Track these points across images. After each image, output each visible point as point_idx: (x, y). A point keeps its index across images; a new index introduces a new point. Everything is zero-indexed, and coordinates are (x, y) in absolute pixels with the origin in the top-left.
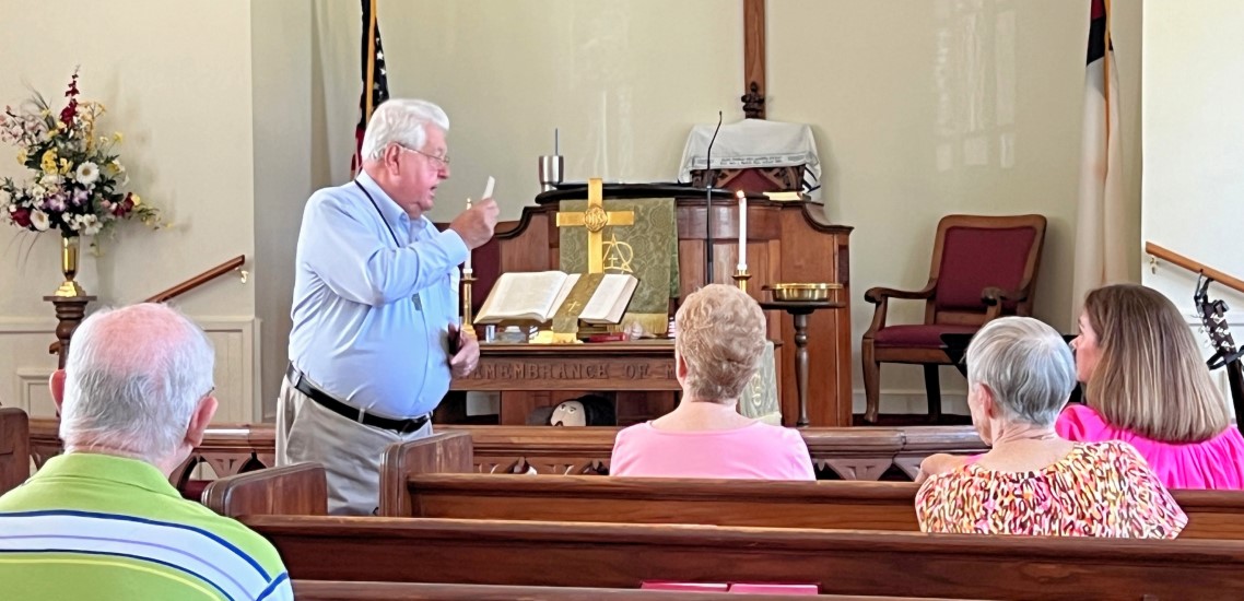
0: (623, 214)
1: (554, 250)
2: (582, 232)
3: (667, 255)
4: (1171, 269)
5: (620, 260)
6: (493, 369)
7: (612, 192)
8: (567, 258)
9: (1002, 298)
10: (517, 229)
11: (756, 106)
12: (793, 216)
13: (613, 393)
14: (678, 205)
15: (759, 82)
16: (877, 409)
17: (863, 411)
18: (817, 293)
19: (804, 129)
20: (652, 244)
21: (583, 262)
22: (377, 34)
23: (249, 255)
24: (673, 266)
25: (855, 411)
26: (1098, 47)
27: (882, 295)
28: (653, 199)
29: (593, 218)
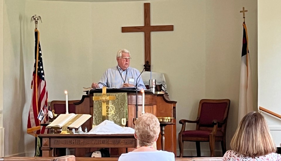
0: (112, 97)
1: (91, 108)
2: (100, 102)
3: (125, 109)
5: (111, 110)
6: (74, 141)
7: (109, 91)
8: (96, 110)
9: (218, 122)
10: (80, 102)
12: (159, 99)
13: (109, 148)
14: (128, 95)
15: (149, 61)
16: (183, 155)
17: (179, 156)
18: (167, 120)
19: (162, 74)
20: (120, 106)
22: (39, 46)
24: (126, 112)
26: (245, 52)
27: (184, 122)
28: (121, 93)
29: (104, 98)
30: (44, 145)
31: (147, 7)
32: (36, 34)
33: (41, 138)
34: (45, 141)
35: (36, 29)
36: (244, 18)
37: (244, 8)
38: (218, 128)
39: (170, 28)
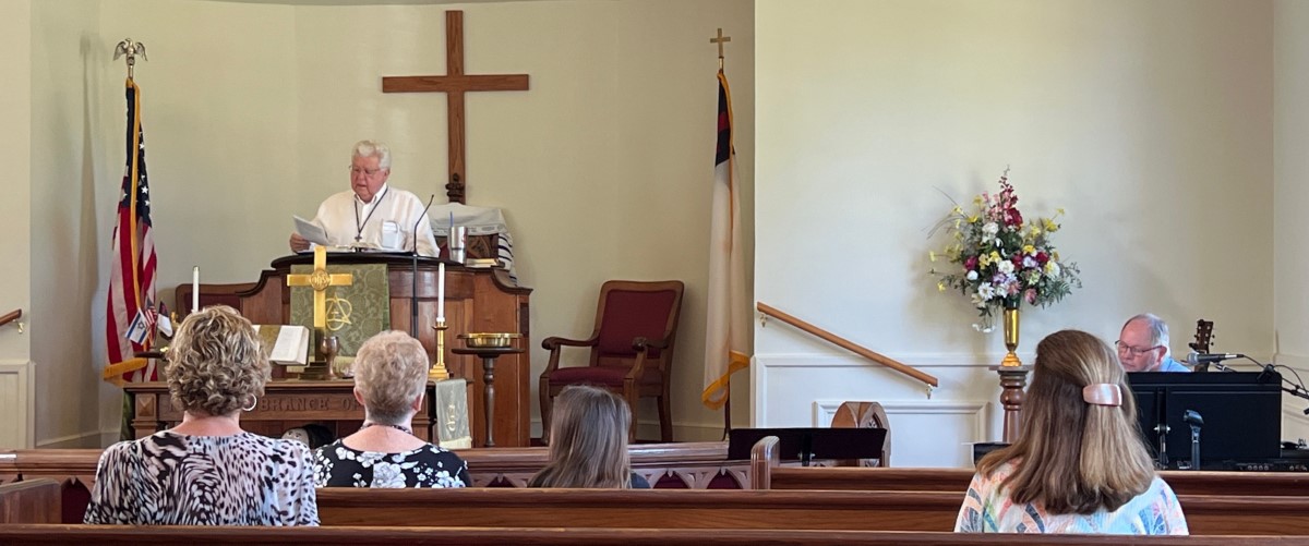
0: (342, 277)
1: (286, 306)
2: (309, 291)
3: (381, 310)
4: (776, 323)
5: (341, 314)
7: (334, 259)
8: (297, 312)
9: (648, 345)
10: (255, 289)
11: (457, 192)
12: (483, 280)
13: (334, 421)
14: (390, 269)
15: (459, 173)
17: (540, 436)
18: (502, 340)
19: (495, 211)
20: (367, 301)
21: (310, 316)
22: (140, 130)
23: (26, 310)
24: (384, 319)
25: (533, 436)
26: (724, 152)
27: (555, 344)
28: (369, 265)
29: (318, 280)
30: (141, 415)
31: (454, 23)
32: (131, 93)
33: (132, 394)
34: (143, 401)
35: (131, 78)
36: (721, 57)
37: (720, 31)
38: (652, 361)
39: (519, 83)
